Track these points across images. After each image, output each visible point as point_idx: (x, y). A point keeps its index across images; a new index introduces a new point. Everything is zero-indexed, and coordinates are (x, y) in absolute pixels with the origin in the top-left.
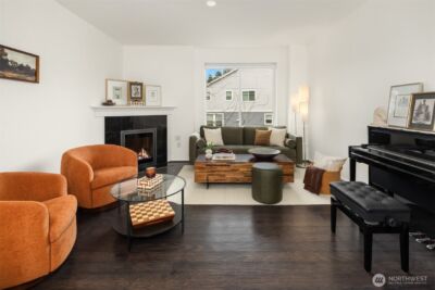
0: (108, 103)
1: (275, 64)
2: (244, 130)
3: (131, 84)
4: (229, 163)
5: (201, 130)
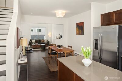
5: (31, 40)
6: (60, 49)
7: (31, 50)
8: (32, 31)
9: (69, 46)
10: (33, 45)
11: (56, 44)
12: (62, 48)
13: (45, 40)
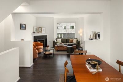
0: (34, 33)
1: (75, 22)
2: (67, 39)
3: (39, 28)
4: (62, 46)
5: (56, 39)
8: (65, 28)
9: (119, 63)
13: (74, 39)
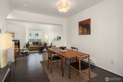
2: (37, 42)
3: (12, 33)
5: (28, 42)
6: (64, 52)
7: (27, 52)
8: (30, 35)
9: (72, 48)
10: (30, 47)
11: (55, 46)
12: (66, 50)
13: (42, 42)
